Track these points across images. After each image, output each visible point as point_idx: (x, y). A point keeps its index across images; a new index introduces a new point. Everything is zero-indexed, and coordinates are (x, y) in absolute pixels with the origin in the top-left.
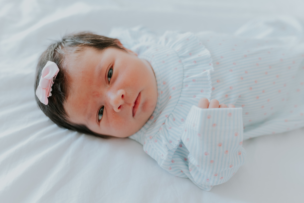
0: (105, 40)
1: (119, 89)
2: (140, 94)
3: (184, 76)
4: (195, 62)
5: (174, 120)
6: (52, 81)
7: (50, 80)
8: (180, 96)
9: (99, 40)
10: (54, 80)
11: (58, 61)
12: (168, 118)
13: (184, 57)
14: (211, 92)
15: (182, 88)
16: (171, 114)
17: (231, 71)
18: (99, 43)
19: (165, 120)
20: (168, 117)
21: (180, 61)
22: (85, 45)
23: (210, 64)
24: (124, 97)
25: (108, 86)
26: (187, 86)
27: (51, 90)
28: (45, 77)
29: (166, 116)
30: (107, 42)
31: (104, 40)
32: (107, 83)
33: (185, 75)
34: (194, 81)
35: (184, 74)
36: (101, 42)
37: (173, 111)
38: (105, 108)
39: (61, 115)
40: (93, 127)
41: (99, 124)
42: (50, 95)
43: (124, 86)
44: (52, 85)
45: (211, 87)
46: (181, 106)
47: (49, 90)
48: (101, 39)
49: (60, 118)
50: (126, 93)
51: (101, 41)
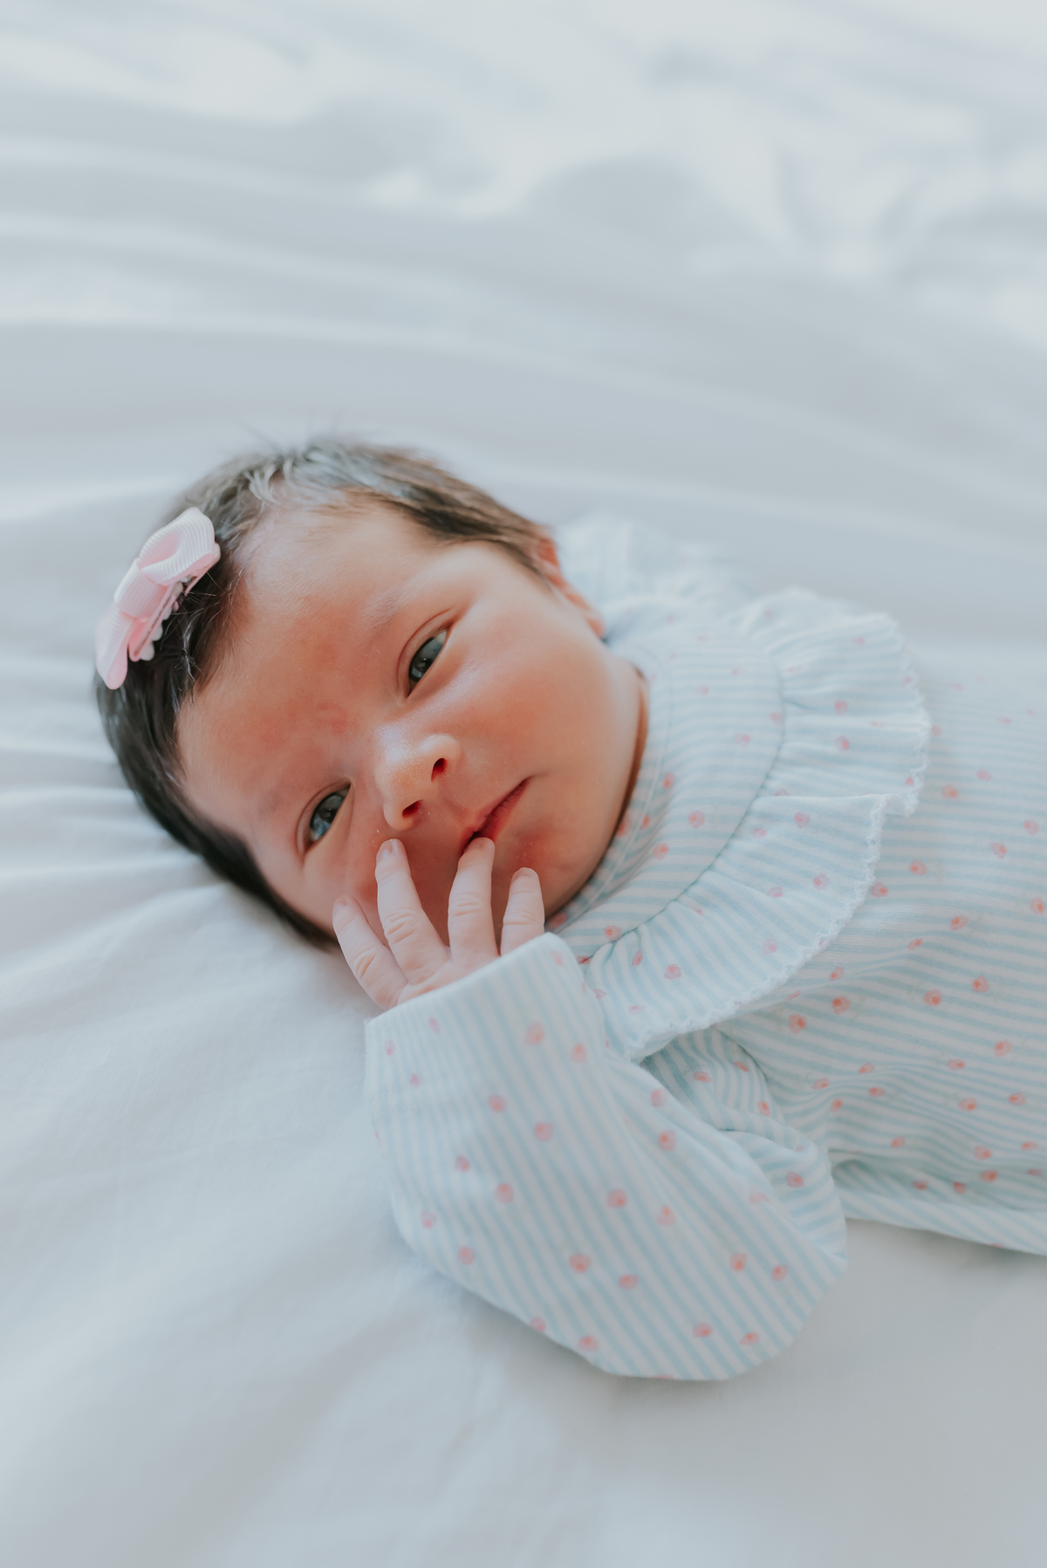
0: (472, 509)
1: (436, 729)
2: (522, 785)
3: (763, 787)
4: (845, 744)
5: (638, 959)
6: (174, 598)
7: (164, 589)
8: (710, 867)
9: (446, 496)
10: (182, 594)
11: (234, 522)
12: (614, 942)
13: (804, 707)
14: (859, 899)
15: (733, 836)
16: (635, 930)
17: (1002, 850)
18: (439, 508)
19: (598, 948)
20: (615, 937)
21: (778, 718)
22: (375, 496)
23: (910, 781)
24: (447, 769)
25: (399, 701)
26: (759, 831)
27: (157, 634)
28: (146, 569)
29: (609, 931)
30: (478, 517)
31: (469, 504)
32: (398, 685)
33: (773, 785)
34: (800, 819)
35: (768, 777)
36: (449, 509)
37: (650, 920)
38: (354, 794)
39: (159, 755)
40: (274, 860)
41: (302, 860)
42: (147, 654)
43: (465, 726)
44: (166, 615)
45: (869, 880)
46: (699, 911)
47: (149, 633)
48: (459, 496)
49: (154, 768)
50: (462, 758)
51: (450, 505)
